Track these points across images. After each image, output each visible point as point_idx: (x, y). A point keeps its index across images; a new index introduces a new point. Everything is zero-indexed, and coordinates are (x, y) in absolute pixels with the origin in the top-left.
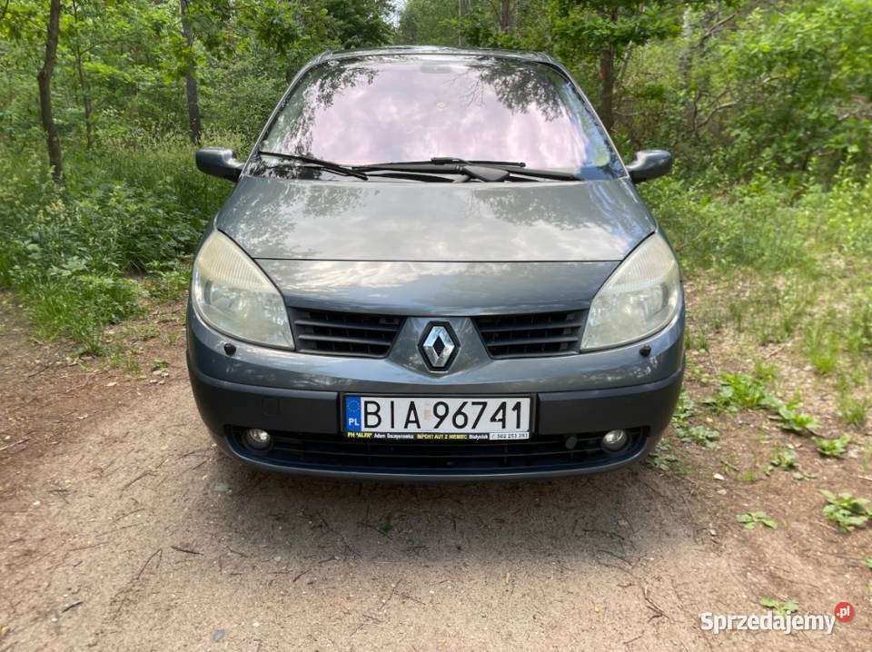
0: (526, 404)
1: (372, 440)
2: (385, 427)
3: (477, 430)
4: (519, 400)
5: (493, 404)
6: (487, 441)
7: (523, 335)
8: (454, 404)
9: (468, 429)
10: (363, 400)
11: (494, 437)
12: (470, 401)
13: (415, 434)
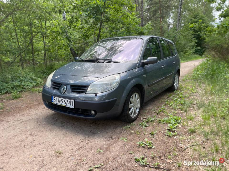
0: (73, 101)
1: (54, 104)
2: (56, 102)
3: (67, 105)
4: (72, 100)
5: (69, 100)
6: (68, 107)
7: (78, 89)
8: (64, 99)
9: (66, 105)
10: (54, 97)
11: (69, 107)
12: (66, 99)
13: (59, 104)
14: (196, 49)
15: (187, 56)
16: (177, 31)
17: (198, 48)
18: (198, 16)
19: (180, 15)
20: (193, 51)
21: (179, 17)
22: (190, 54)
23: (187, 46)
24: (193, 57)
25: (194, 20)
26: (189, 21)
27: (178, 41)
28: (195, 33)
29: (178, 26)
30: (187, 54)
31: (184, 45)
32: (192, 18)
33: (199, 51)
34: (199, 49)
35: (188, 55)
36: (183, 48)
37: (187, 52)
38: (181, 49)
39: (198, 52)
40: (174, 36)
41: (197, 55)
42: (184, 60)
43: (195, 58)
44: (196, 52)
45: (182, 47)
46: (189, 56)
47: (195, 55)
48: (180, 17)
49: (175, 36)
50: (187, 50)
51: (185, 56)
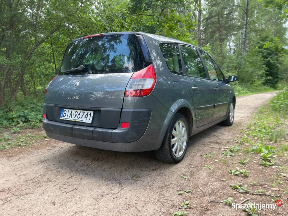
14: (265, 80)
15: (255, 87)
16: (241, 55)
17: (268, 78)
18: (267, 39)
19: (245, 37)
20: (262, 82)
21: (244, 39)
22: (259, 85)
23: (255, 74)
24: (263, 88)
25: (261, 43)
26: (256, 44)
27: (243, 69)
28: (264, 59)
29: (242, 50)
30: (254, 84)
31: (251, 73)
32: (259, 41)
33: (269, 82)
34: (269, 80)
35: (257, 86)
36: (250, 77)
37: (254, 82)
38: (247, 79)
39: (268, 84)
40: (238, 62)
41: (267, 86)
42: (252, 92)
43: (265, 90)
44: (266, 83)
45: (248, 76)
46: (258, 88)
47: (265, 87)
48: (246, 38)
49: (240, 62)
50: (255, 79)
51: (253, 87)
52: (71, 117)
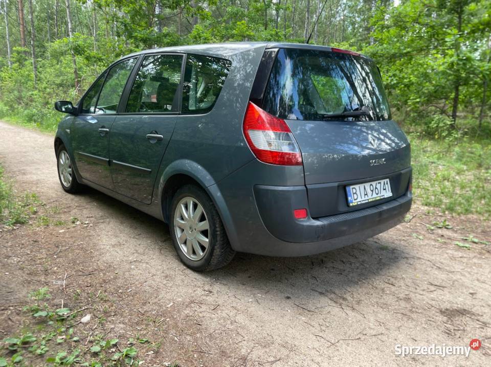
52: (366, 196)
